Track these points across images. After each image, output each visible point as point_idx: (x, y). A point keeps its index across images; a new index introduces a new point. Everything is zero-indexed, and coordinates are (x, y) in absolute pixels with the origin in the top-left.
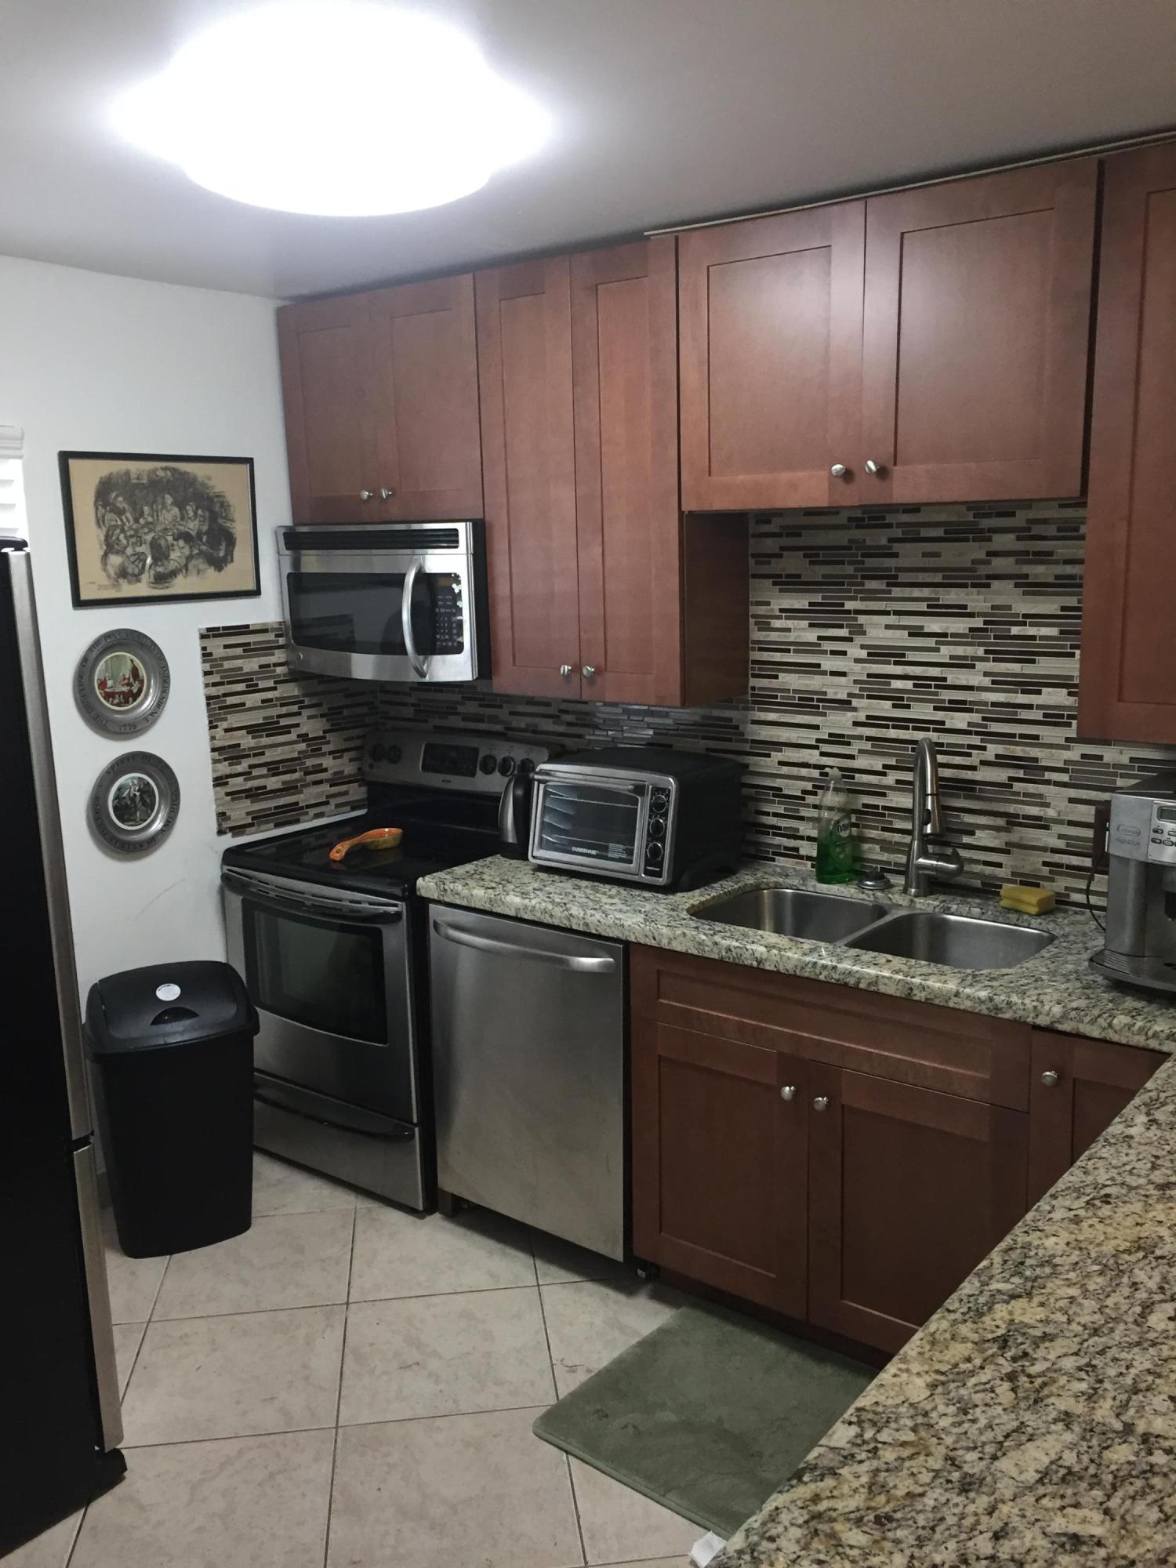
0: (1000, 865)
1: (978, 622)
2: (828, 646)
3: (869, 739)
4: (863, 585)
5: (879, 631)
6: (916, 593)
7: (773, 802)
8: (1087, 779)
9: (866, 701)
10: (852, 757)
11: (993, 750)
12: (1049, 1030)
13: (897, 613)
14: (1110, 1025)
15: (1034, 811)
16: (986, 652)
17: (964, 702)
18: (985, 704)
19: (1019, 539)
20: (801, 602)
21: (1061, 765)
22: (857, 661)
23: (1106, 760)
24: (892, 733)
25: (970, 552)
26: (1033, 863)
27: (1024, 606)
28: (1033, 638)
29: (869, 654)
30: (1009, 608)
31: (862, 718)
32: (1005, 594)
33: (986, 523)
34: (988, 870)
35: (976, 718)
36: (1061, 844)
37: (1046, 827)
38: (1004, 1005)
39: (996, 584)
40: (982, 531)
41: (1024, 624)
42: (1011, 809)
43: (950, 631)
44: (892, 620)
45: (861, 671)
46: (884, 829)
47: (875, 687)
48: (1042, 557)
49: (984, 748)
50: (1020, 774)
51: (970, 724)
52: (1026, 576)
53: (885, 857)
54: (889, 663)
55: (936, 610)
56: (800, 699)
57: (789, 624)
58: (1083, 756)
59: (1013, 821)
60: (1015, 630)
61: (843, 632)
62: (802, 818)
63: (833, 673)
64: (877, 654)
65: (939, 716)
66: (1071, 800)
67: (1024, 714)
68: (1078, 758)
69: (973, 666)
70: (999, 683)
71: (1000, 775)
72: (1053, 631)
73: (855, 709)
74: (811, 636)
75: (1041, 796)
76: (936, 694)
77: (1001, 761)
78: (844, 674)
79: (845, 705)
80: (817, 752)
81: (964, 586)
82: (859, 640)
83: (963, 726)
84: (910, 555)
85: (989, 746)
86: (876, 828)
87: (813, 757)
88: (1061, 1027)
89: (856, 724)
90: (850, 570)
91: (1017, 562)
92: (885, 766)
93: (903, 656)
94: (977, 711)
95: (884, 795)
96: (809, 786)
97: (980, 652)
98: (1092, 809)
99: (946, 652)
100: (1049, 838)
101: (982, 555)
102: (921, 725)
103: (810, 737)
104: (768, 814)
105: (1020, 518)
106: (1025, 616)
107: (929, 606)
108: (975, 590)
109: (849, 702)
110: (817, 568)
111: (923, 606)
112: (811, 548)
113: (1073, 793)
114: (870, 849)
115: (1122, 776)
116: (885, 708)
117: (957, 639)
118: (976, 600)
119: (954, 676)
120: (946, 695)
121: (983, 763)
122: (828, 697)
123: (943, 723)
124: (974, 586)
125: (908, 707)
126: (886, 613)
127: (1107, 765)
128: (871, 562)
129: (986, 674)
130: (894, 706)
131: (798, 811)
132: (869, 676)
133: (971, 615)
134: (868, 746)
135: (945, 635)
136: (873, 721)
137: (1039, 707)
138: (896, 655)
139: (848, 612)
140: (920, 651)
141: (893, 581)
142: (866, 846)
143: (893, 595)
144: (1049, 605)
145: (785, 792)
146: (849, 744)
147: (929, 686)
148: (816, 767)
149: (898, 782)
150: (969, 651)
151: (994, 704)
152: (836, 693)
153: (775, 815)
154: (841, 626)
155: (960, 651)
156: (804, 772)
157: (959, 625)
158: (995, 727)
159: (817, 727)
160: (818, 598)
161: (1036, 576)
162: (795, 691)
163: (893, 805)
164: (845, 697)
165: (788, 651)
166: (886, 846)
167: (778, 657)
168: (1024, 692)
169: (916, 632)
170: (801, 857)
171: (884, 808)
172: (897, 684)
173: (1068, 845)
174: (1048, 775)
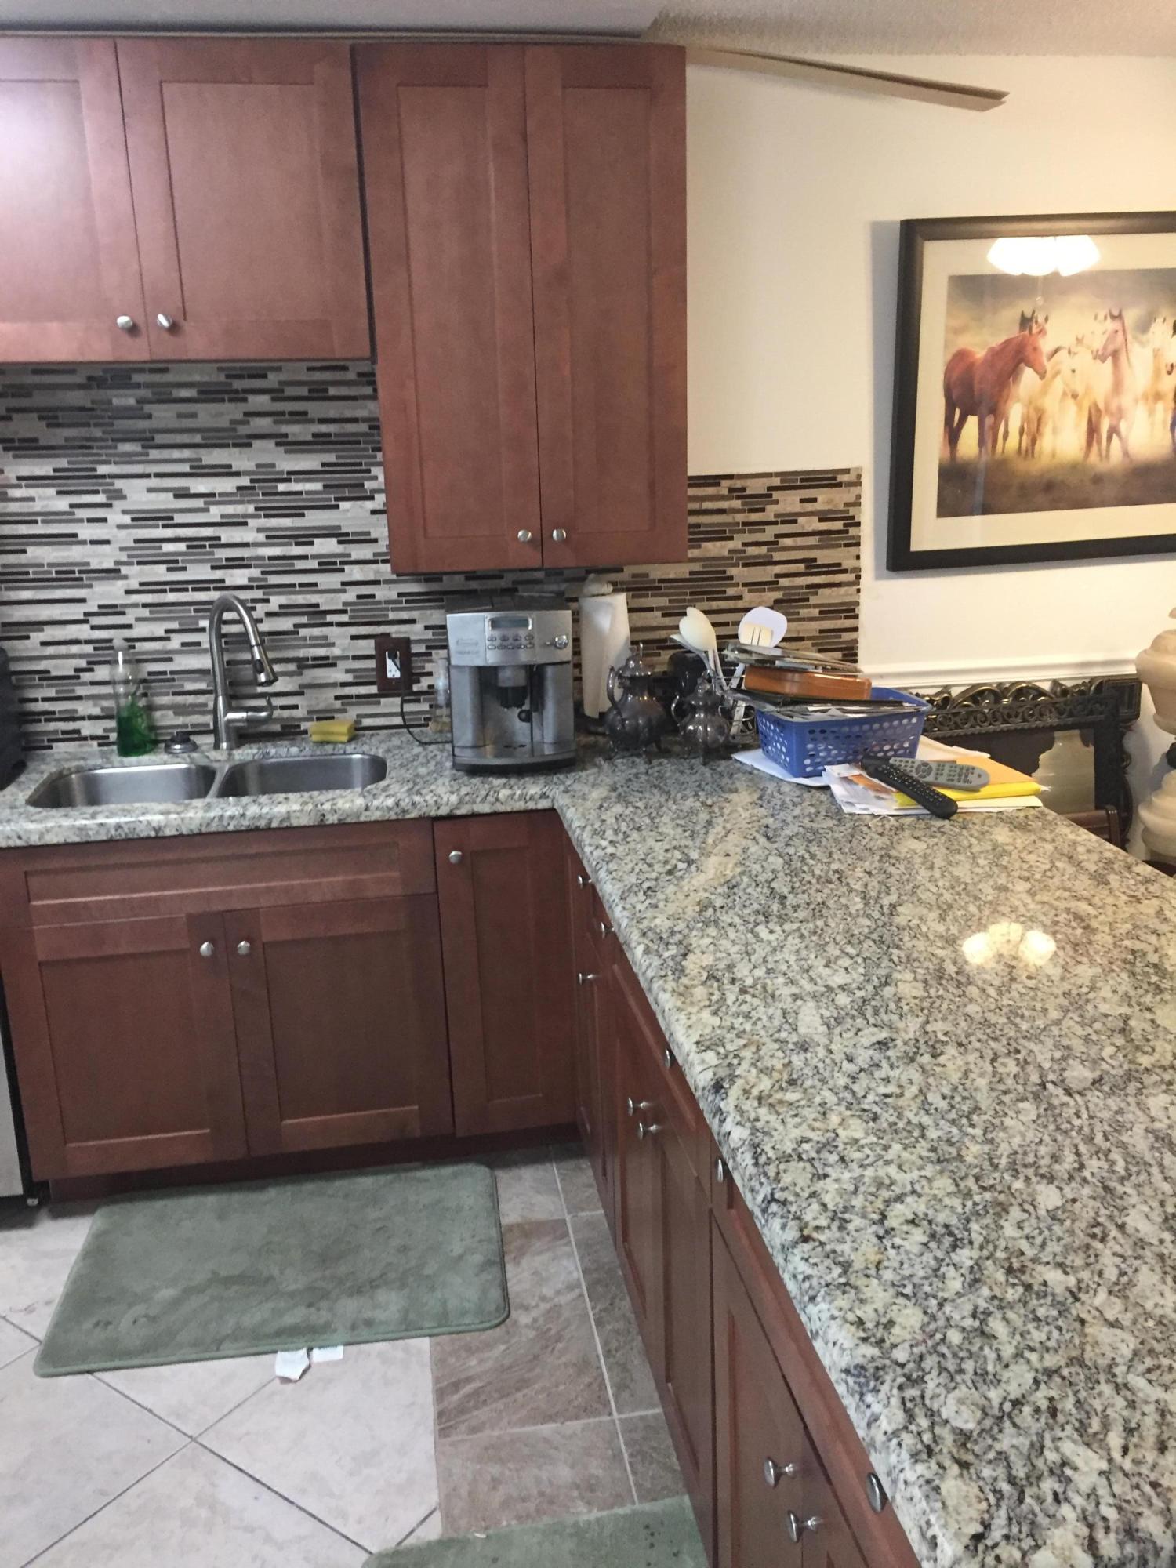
0: (296, 707)
1: (245, 481)
2: (81, 513)
3: (145, 606)
4: (116, 448)
5: (139, 495)
6: (176, 454)
7: (42, 686)
8: (363, 617)
9: (136, 568)
10: (129, 626)
11: (276, 601)
12: (451, 817)
13: (158, 475)
14: (497, 800)
15: (321, 652)
16: (257, 509)
17: (242, 559)
18: (262, 558)
19: (274, 399)
20: (44, 468)
21: (340, 607)
22: (120, 527)
23: (377, 598)
24: (171, 597)
25: (225, 413)
26: (326, 699)
27: (288, 463)
28: (300, 493)
29: (133, 520)
30: (273, 466)
31: (135, 586)
32: (265, 453)
33: (238, 384)
34: (286, 714)
35: (255, 572)
36: (349, 678)
37: (334, 665)
38: (410, 807)
39: (257, 443)
40: (236, 391)
41: (288, 480)
42: (301, 653)
43: (217, 491)
44: (154, 482)
45: (127, 537)
46: (175, 694)
47: (145, 553)
48: (300, 417)
49: (267, 601)
50: (304, 620)
51: (250, 579)
52: (286, 435)
53: (180, 720)
54: (157, 526)
55: (199, 471)
56: (57, 572)
57: (32, 492)
58: (359, 597)
59: (302, 664)
60: (281, 487)
61: (100, 498)
62: (79, 698)
63: (93, 542)
64: (142, 518)
65: (218, 574)
66: (353, 637)
67: (299, 565)
68: (354, 599)
69: (245, 524)
70: (274, 537)
71: (286, 624)
72: (318, 486)
73: (125, 577)
74: (62, 504)
75: (326, 637)
76: (212, 553)
77: (286, 611)
78: (107, 542)
79: (113, 573)
80: (86, 627)
81: (227, 446)
82: (118, 505)
83: (245, 582)
84: (164, 415)
85: (272, 598)
86: (167, 694)
87: (83, 632)
88: (459, 812)
89: (128, 592)
90: (97, 433)
91: (275, 422)
92: (167, 631)
93: (172, 518)
94: (256, 566)
95: (171, 660)
96: (83, 663)
97: (251, 509)
98: (372, 642)
99: (215, 513)
100: (338, 675)
101: (239, 416)
102: (200, 585)
103: (76, 611)
104: (36, 700)
105: (273, 380)
106: (289, 473)
107: (191, 467)
108: (236, 450)
109: (119, 571)
110: (58, 431)
111: (186, 468)
112: (50, 409)
113: (354, 630)
114: (162, 716)
115: (393, 610)
116: (160, 573)
117: (225, 498)
118: (241, 460)
119: (227, 535)
120: (222, 554)
121: (269, 614)
122: (92, 567)
123: (223, 581)
124: (236, 445)
125: (184, 569)
126: (148, 476)
127: (379, 602)
128: (121, 424)
129: (259, 530)
130: (169, 569)
131: (73, 691)
132: (136, 541)
133: (238, 474)
134: (146, 612)
135: (213, 495)
136: (146, 587)
137: (314, 557)
138: (165, 518)
139: (103, 477)
140: (187, 512)
141: (148, 441)
142: (158, 714)
143: (151, 457)
144: (310, 462)
145: (54, 673)
146: (123, 613)
147: (204, 547)
148: (88, 642)
149: (183, 644)
150: (239, 509)
151: (271, 558)
152: (101, 563)
153: (45, 700)
154: (97, 492)
155: (230, 509)
156: (74, 649)
157: (227, 485)
158: (274, 580)
159: (83, 601)
160: (63, 463)
161: (294, 434)
162: (50, 565)
163: (182, 668)
164: (111, 565)
165: (36, 522)
166: (180, 710)
167: (23, 529)
168: (297, 544)
169: (182, 494)
170: (85, 739)
171: (172, 673)
172: (168, 547)
173: (355, 677)
174: (329, 618)
